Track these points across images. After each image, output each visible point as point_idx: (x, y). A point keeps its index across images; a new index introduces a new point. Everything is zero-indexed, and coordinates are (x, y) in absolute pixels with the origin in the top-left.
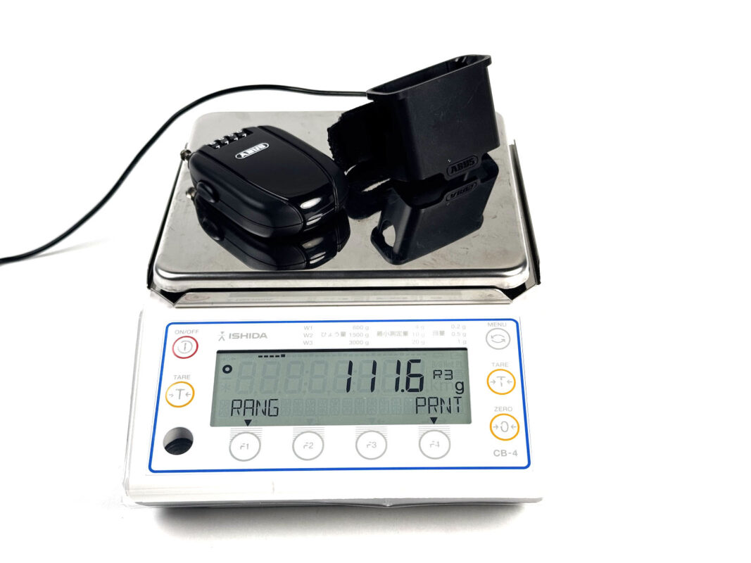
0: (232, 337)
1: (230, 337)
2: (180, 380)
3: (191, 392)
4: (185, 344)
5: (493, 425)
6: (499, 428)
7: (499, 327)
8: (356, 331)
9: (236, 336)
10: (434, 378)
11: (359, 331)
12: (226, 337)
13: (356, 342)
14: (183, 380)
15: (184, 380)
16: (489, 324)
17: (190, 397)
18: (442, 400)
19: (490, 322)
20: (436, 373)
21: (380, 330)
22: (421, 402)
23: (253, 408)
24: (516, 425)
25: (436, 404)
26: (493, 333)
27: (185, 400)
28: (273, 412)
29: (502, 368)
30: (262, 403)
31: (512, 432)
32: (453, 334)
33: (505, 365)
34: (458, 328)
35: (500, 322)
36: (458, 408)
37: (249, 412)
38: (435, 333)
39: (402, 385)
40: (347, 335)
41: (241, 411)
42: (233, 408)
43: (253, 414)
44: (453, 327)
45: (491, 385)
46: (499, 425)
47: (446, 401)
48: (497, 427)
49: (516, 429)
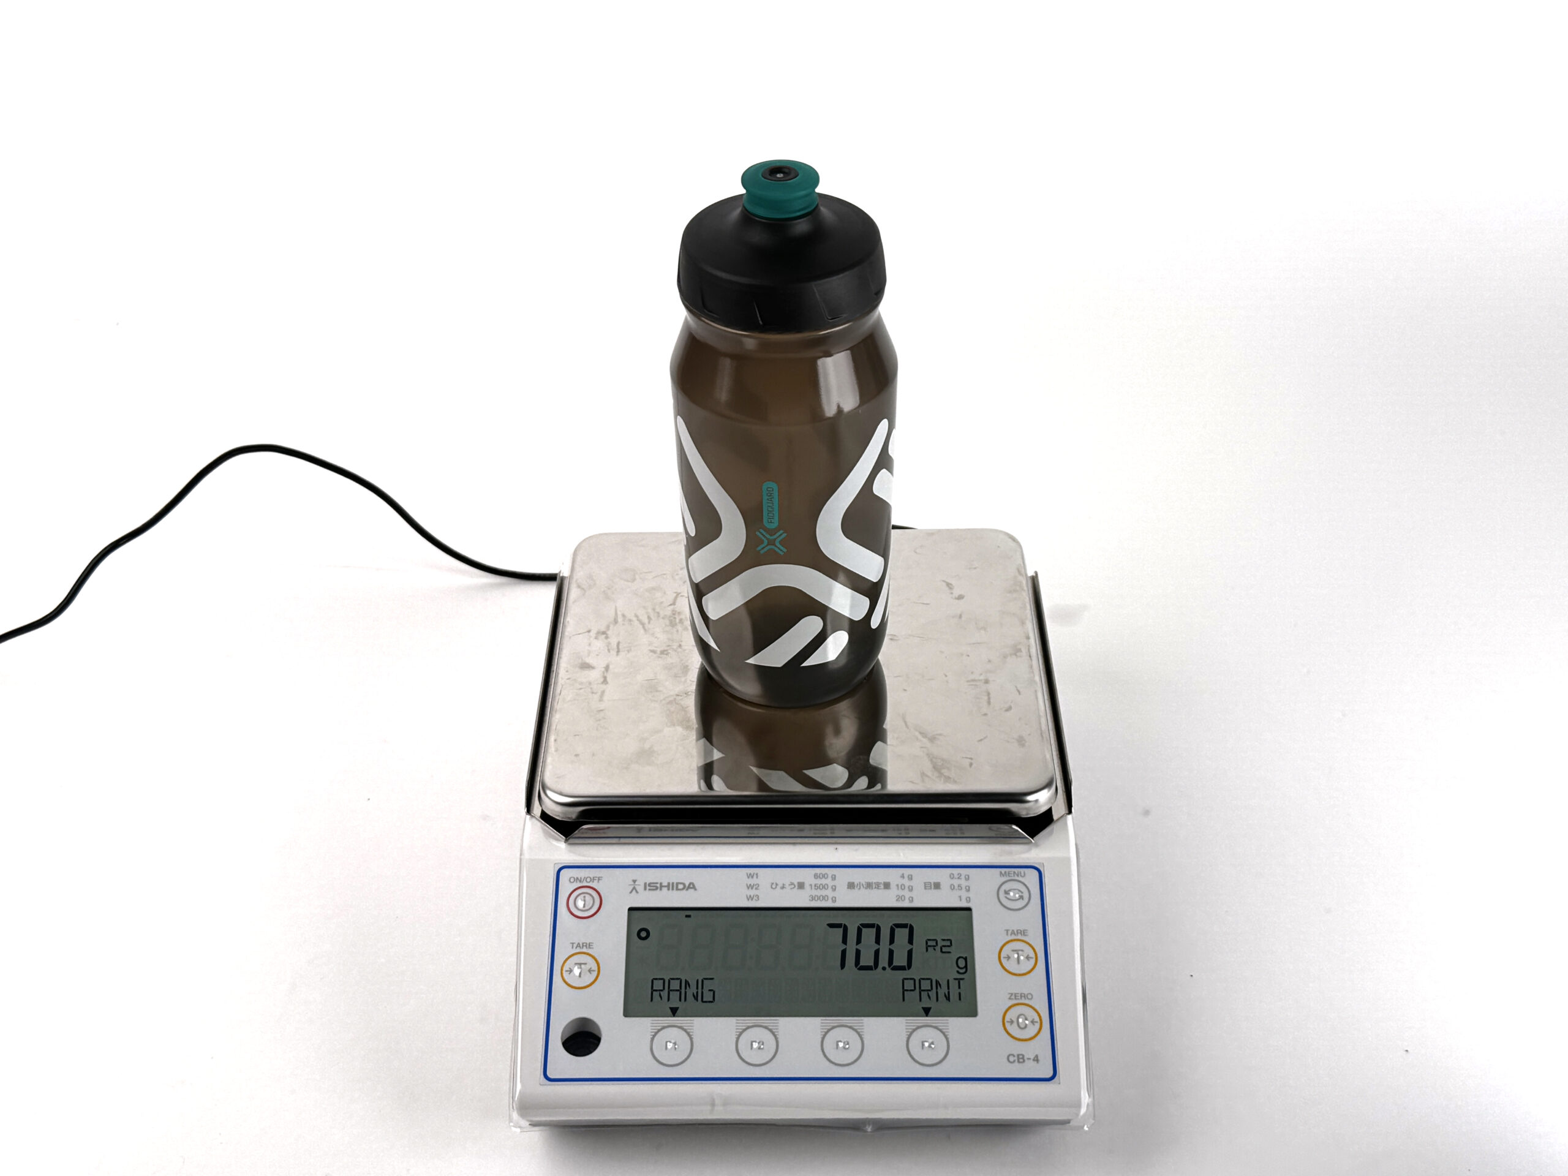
0: (648, 888)
1: (645, 889)
2: (578, 950)
3: (595, 967)
4: (584, 897)
5: (1007, 1018)
6: (1015, 1024)
7: (1016, 878)
8: (819, 882)
9: (652, 887)
10: (927, 950)
11: (823, 881)
12: (640, 888)
13: (819, 898)
14: (583, 949)
15: (585, 950)
16: (1001, 873)
17: (595, 973)
18: (937, 982)
19: (1003, 870)
20: (930, 943)
21: (852, 881)
22: (909, 985)
23: (679, 991)
24: (1037, 1019)
25: (930, 988)
26: (1006, 887)
27: (588, 979)
28: (708, 996)
29: (1019, 937)
30: (693, 984)
31: (1032, 1030)
32: (952, 888)
33: (1024, 932)
34: (959, 878)
35: (1016, 870)
36: (960, 994)
37: (675, 996)
38: (927, 886)
39: (884, 960)
40: (807, 886)
41: (665, 994)
42: (653, 991)
43: (680, 1000)
44: (952, 877)
45: (1004, 961)
46: (1015, 1020)
47: (944, 984)
48: (1012, 1022)
49: (1037, 1026)
